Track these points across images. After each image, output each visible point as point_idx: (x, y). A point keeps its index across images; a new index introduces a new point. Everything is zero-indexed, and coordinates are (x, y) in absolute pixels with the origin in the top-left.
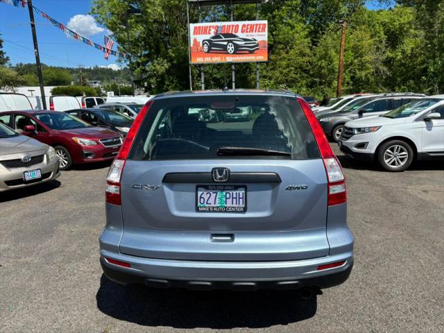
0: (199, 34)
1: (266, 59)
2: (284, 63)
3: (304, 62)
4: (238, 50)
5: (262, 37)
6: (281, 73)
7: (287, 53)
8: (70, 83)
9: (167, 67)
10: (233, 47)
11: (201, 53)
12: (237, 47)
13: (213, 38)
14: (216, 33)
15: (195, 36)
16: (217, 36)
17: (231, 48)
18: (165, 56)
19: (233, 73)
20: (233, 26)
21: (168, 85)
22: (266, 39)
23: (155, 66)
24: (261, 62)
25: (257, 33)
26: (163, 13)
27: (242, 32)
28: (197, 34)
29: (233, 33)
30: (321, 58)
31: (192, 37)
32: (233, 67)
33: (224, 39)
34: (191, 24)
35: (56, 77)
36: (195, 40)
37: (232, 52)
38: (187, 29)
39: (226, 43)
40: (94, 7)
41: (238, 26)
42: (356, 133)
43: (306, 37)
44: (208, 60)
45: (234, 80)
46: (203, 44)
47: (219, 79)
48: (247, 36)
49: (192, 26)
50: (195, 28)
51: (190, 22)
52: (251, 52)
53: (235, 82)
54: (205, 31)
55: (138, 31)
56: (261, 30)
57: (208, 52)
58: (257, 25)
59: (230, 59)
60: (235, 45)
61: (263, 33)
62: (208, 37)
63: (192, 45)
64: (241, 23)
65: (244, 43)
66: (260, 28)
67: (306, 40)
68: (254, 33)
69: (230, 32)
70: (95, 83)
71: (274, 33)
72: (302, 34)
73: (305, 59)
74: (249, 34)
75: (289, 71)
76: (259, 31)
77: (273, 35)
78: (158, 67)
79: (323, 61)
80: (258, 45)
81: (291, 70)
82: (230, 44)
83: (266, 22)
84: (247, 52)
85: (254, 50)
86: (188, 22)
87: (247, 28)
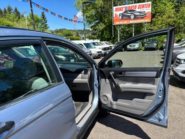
0: (117, 12)
1: (150, 21)
2: (160, 22)
3: (170, 21)
5: (148, 10)
6: (158, 27)
7: (162, 17)
8: (73, 36)
9: (104, 27)
10: (133, 16)
11: (118, 20)
12: (135, 16)
13: (124, 12)
14: (125, 10)
16: (126, 12)
17: (132, 17)
18: (104, 22)
19: (133, 28)
20: (134, 6)
21: (105, 35)
22: (150, 11)
23: (99, 27)
24: (148, 23)
25: (146, 8)
26: (102, 3)
27: (138, 8)
28: (116, 11)
29: (134, 9)
30: (180, 19)
31: (114, 13)
32: (133, 25)
33: (129, 13)
35: (68, 33)
36: (116, 14)
37: (133, 18)
38: (112, 9)
39: (130, 15)
40: (76, 4)
41: (136, 6)
43: (173, 8)
44: (121, 23)
45: (133, 31)
46: (119, 16)
47: (128, 31)
48: (141, 10)
49: (114, 8)
50: (116, 8)
51: (114, 6)
52: (142, 18)
53: (134, 32)
54: (120, 9)
55: (93, 12)
56: (148, 7)
57: (122, 19)
58: (146, 4)
59: (131, 22)
60: (134, 15)
61: (149, 8)
62: (121, 12)
63: (114, 16)
64: (138, 4)
65: (139, 14)
66: (147, 6)
67: (172, 10)
68: (144, 9)
69: (132, 9)
70: (83, 35)
71: (155, 8)
72: (171, 7)
73: (172, 20)
74: (142, 9)
75: (162, 26)
76: (147, 7)
77: (155, 9)
78: (100, 27)
79: (181, 20)
80: (146, 14)
81: (163, 26)
82: (132, 15)
83: (150, 3)
84: (140, 18)
85: (144, 17)
86: (113, 6)
87: (141, 7)
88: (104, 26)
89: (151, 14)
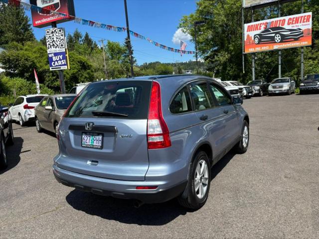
0: (251, 31)
1: (310, 44)
4: (284, 39)
5: (307, 26)
8: (172, 73)
10: (280, 37)
11: (253, 45)
12: (283, 37)
13: (263, 32)
14: (265, 28)
15: (249, 33)
16: (266, 30)
17: (278, 38)
18: (227, 50)
19: (280, 58)
20: (280, 21)
21: (229, 70)
22: (310, 27)
23: (219, 58)
24: (306, 47)
25: (302, 23)
26: (225, 19)
27: (288, 24)
28: (249, 31)
29: (280, 26)
31: (246, 33)
32: (280, 53)
33: (272, 32)
35: (164, 70)
36: (248, 36)
37: (279, 41)
38: (242, 27)
39: (273, 35)
40: (181, 23)
41: (284, 20)
44: (258, 49)
45: (280, 63)
46: (254, 38)
47: (270, 63)
48: (293, 27)
49: (246, 26)
50: (249, 26)
51: (245, 23)
52: (296, 40)
53: (282, 64)
54: (256, 28)
55: (210, 35)
56: (305, 20)
57: (258, 43)
58: (301, 17)
59: (276, 47)
60: (281, 35)
61: (308, 23)
62: (258, 32)
63: (245, 40)
64: (287, 18)
65: (290, 33)
66: (304, 19)
68: (299, 24)
69: (278, 26)
70: (188, 72)
74: (294, 25)
76: (304, 22)
78: (221, 58)
80: (302, 33)
82: (277, 35)
83: (310, 14)
84: (293, 40)
85: (299, 38)
86: (243, 23)
87: (293, 21)
88: (227, 56)
89: (313, 31)
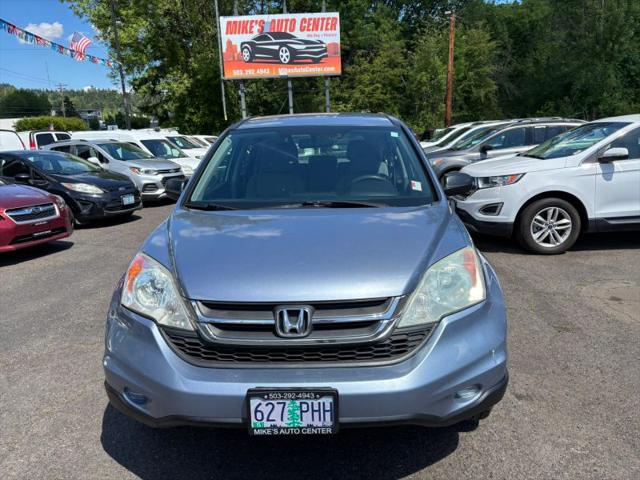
0: (234, 34)
1: (339, 72)
2: (366, 77)
3: (395, 75)
4: (295, 58)
5: (332, 37)
6: (363, 92)
7: (371, 62)
9: (188, 85)
10: (288, 54)
11: (239, 63)
12: (294, 53)
13: (257, 39)
14: (261, 31)
15: (229, 36)
16: (262, 37)
17: (285, 55)
18: (186, 69)
19: (290, 93)
20: (287, 20)
21: (192, 114)
22: (337, 40)
23: (169, 85)
24: (331, 77)
25: (324, 31)
27: (302, 29)
28: (231, 33)
29: (288, 32)
30: (420, 70)
31: (225, 37)
32: (290, 85)
33: (274, 41)
34: (221, 18)
36: (229, 43)
37: (287, 60)
38: (216, 26)
39: (276, 47)
41: (294, 21)
42: (480, 186)
43: (398, 39)
44: (250, 73)
45: (291, 104)
46: (242, 50)
48: (309, 36)
49: (223, 21)
50: (229, 23)
51: (221, 15)
52: (316, 61)
54: (244, 28)
56: (329, 27)
57: (250, 61)
58: (323, 19)
59: (283, 72)
60: (291, 49)
61: (333, 32)
62: (248, 37)
63: (224, 51)
64: (299, 17)
65: (303, 47)
66: (327, 24)
67: (398, 43)
68: (319, 32)
69: (283, 31)
70: (90, 112)
71: (350, 33)
72: (392, 35)
73: (397, 71)
74: (311, 33)
75: (373, 90)
76: (327, 29)
77: (349, 36)
78: (175, 85)
79: (424, 73)
80: (325, 51)
81: (378, 88)
82: (284, 48)
83: (336, 15)
84: (310, 61)
85: (320, 58)
86: (217, 14)
87: (309, 25)
88: (187, 83)
89: (342, 50)
